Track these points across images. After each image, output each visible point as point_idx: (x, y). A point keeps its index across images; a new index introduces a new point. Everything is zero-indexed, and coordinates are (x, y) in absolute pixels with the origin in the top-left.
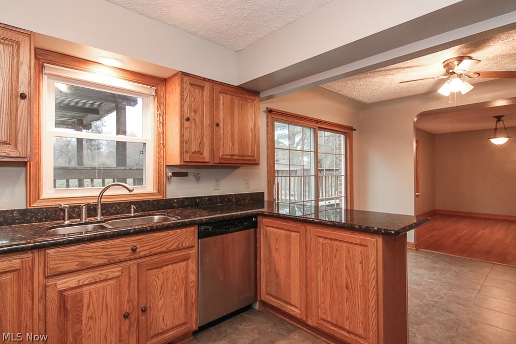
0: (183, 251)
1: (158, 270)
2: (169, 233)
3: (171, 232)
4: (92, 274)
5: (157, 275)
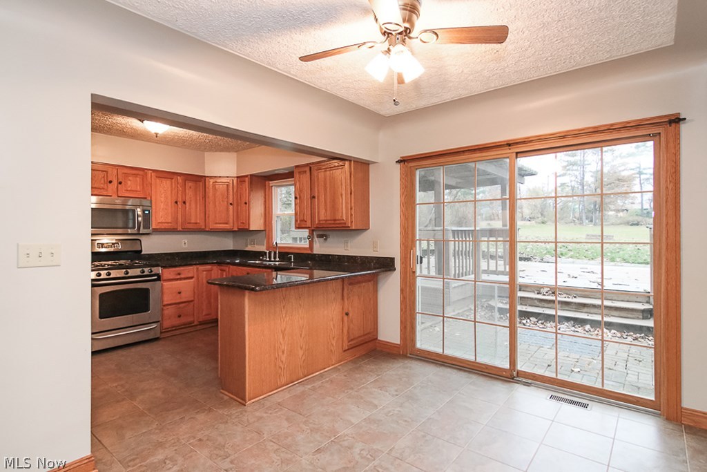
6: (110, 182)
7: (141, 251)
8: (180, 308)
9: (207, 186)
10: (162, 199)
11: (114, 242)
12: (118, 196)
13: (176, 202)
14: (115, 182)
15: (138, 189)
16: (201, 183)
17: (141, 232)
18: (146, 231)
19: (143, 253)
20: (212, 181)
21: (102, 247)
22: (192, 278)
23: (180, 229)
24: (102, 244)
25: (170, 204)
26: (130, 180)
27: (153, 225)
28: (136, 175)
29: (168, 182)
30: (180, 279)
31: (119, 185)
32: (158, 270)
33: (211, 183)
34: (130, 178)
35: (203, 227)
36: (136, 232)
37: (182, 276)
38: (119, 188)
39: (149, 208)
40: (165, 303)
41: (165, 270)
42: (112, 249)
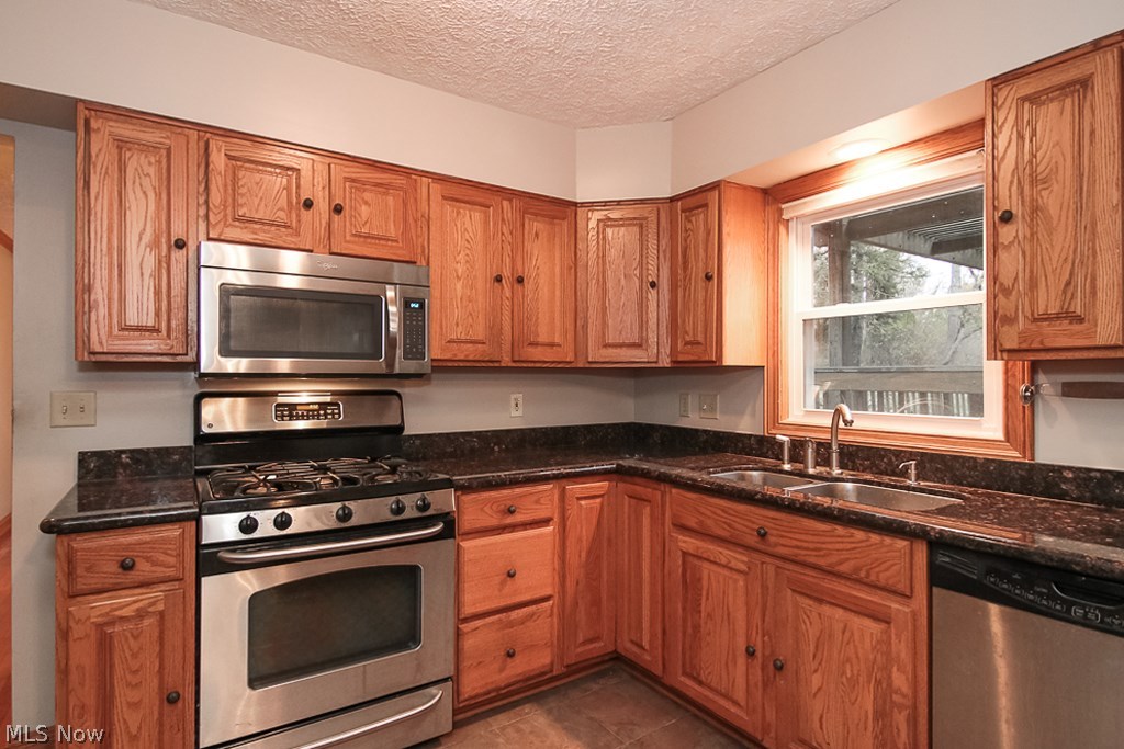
0: (879, 592)
1: (811, 603)
2: (833, 531)
3: (840, 530)
4: (699, 543)
5: (808, 612)
6: (308, 204)
7: (401, 428)
8: (511, 625)
9: (581, 233)
10: (460, 269)
11: (328, 399)
12: (332, 254)
13: (499, 279)
14: (322, 206)
15: (392, 233)
16: (565, 223)
17: (397, 370)
18: (411, 366)
19: (406, 433)
20: (596, 216)
21: (291, 417)
22: (545, 522)
23: (506, 361)
24: (293, 407)
25: (480, 284)
26: (366, 203)
27: (435, 349)
28: (384, 187)
29: (477, 215)
30: (513, 528)
31: (336, 217)
32: (444, 500)
33: (593, 224)
34: (367, 196)
35: (570, 357)
36: (384, 370)
37: (518, 518)
38: (335, 225)
39: (421, 293)
40: (468, 610)
41: (468, 498)
42: (322, 424)
